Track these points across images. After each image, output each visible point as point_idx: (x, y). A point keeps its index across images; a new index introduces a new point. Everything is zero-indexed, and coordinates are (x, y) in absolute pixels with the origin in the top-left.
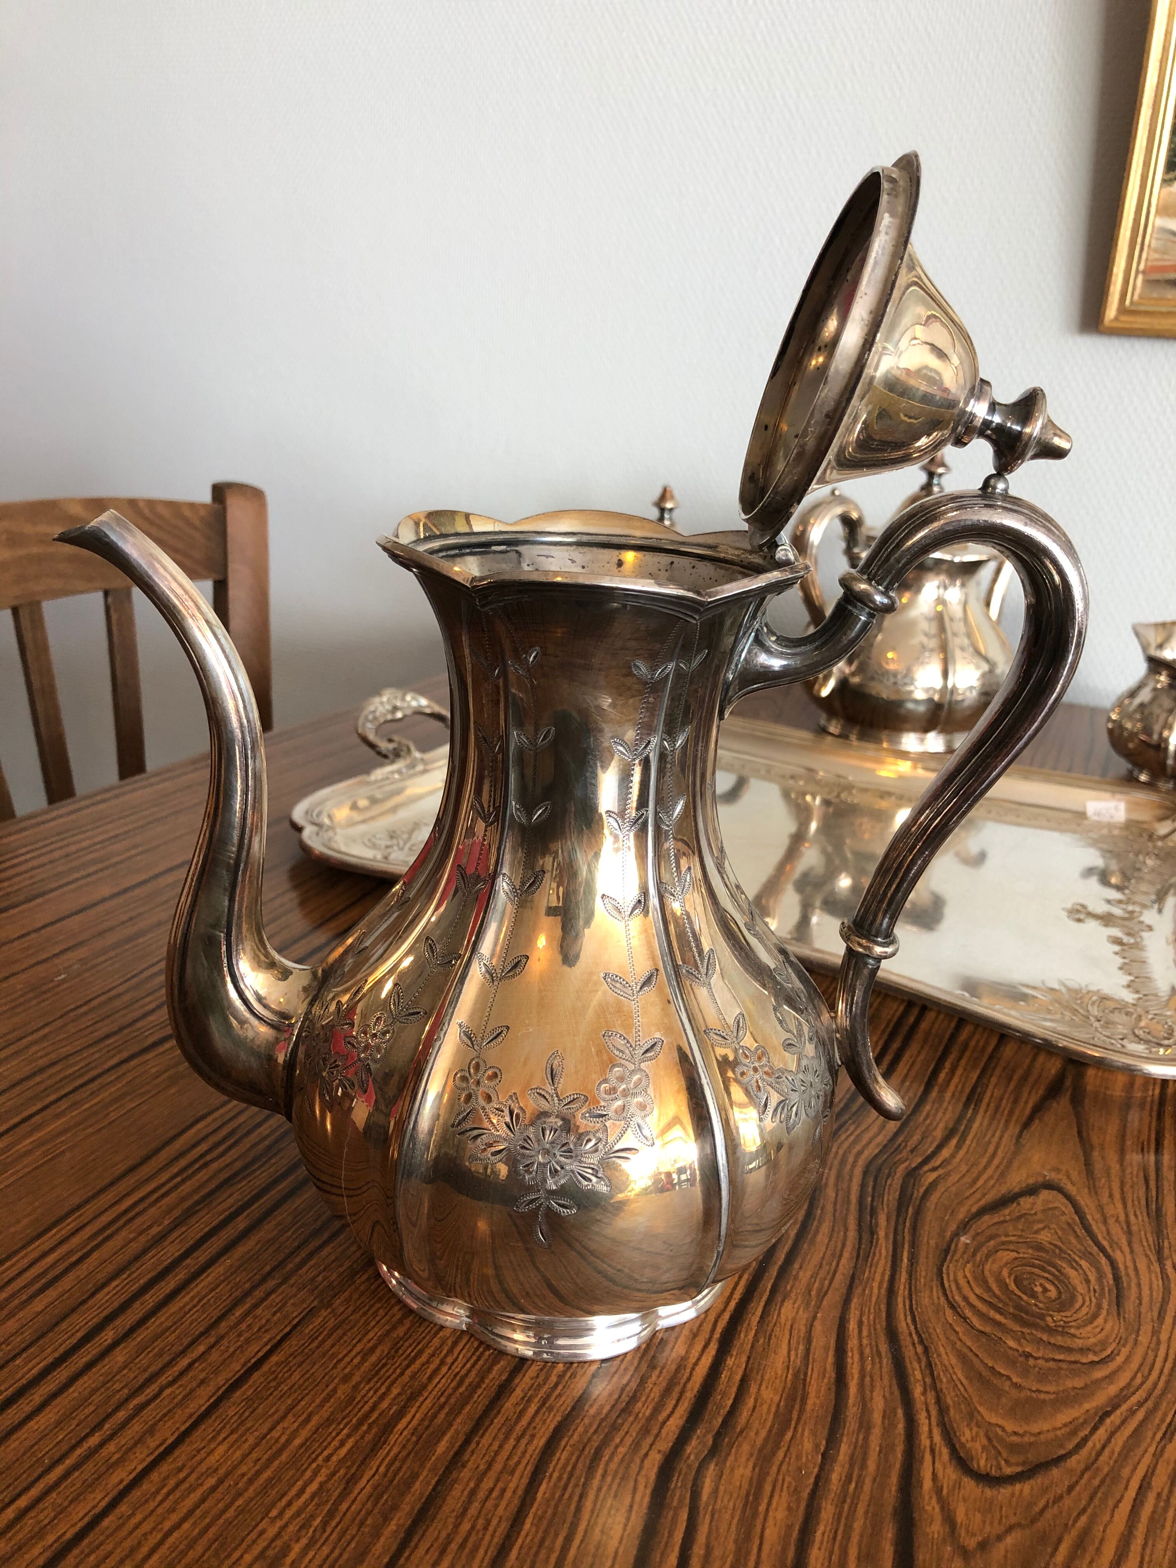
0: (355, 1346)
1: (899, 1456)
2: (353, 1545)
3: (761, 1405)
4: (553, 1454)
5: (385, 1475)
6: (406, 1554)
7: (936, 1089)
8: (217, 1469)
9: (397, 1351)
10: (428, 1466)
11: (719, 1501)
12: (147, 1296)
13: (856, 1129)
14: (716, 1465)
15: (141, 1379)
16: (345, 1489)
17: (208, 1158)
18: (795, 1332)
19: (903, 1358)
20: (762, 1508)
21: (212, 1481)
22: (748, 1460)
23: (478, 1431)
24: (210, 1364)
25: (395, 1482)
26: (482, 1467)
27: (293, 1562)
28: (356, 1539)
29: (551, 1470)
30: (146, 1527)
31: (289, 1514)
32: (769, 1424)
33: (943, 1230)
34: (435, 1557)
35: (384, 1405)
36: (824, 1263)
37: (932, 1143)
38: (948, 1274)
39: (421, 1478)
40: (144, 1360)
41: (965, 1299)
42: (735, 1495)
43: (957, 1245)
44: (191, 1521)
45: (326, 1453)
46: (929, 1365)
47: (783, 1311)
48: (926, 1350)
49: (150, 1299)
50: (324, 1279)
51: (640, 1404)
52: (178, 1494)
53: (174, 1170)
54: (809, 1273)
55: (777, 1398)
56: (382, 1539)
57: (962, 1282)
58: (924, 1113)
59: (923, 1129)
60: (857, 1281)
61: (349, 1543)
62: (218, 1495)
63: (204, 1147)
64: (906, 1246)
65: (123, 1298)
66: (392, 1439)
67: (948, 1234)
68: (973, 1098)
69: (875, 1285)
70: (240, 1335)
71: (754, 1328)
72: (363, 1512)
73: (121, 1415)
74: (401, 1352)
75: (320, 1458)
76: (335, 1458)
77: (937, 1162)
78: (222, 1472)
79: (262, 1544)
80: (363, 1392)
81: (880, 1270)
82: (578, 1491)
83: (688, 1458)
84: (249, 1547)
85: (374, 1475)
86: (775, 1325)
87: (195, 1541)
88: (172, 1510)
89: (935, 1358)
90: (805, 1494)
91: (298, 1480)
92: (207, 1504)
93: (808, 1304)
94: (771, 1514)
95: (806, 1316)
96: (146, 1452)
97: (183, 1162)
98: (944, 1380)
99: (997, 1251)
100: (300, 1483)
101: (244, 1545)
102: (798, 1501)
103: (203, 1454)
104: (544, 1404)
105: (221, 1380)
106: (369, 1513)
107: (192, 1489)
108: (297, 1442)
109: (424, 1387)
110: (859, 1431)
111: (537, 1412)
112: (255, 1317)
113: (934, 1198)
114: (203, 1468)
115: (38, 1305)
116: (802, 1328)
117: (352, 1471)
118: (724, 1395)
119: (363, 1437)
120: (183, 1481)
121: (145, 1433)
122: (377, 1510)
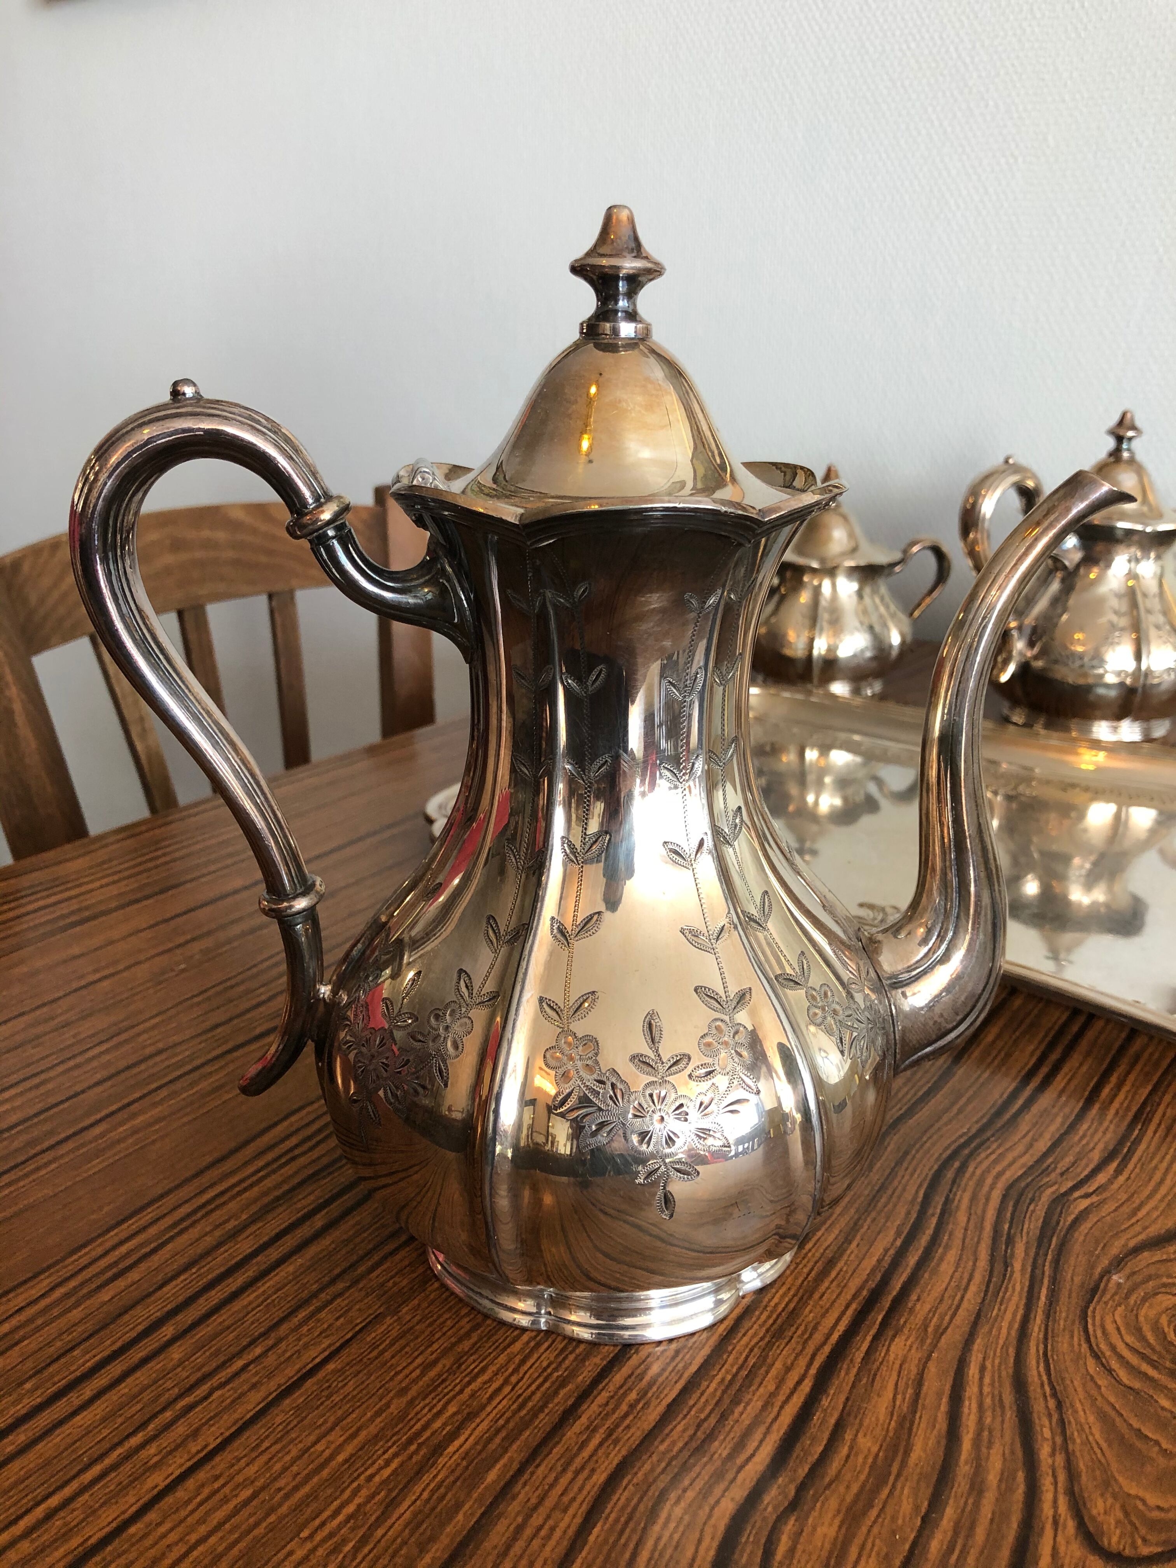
0: (416, 1358)
1: (1015, 1526)
3: (857, 1455)
4: (614, 1492)
5: (428, 1501)
7: (1097, 1106)
8: (252, 1482)
9: (459, 1367)
10: (475, 1495)
12: (213, 1292)
13: (999, 1147)
14: (796, 1520)
15: (193, 1379)
16: (383, 1513)
17: (297, 1152)
18: (904, 1373)
19: (1031, 1413)
21: (247, 1493)
22: (834, 1516)
23: (534, 1460)
24: (265, 1367)
25: (438, 1510)
26: (533, 1501)
29: (607, 1511)
30: (173, 1537)
31: (320, 1536)
32: (863, 1477)
33: (1092, 1266)
35: (437, 1424)
36: (946, 1295)
37: (1087, 1165)
38: (1094, 1317)
39: (467, 1507)
40: (199, 1358)
41: (1113, 1348)
42: (814, 1557)
43: (1106, 1285)
44: (220, 1534)
45: (368, 1473)
46: (1062, 1422)
47: (893, 1348)
48: (1059, 1405)
49: (216, 1296)
50: (395, 1284)
51: (716, 1443)
52: (210, 1505)
53: (261, 1163)
54: (927, 1307)
55: (875, 1449)
57: (1110, 1328)
58: (1081, 1133)
59: (1077, 1149)
60: (983, 1319)
62: (249, 1510)
63: (294, 1141)
64: (1046, 1282)
65: (189, 1293)
66: (442, 1461)
67: (1098, 1271)
68: (1141, 1117)
69: (1005, 1324)
70: (299, 1340)
71: (857, 1366)
72: (399, 1540)
74: (463, 1367)
75: (362, 1477)
76: (377, 1479)
77: (1090, 1188)
78: (259, 1484)
80: (418, 1408)
81: (1011, 1308)
82: (635, 1538)
83: (765, 1509)
85: (416, 1500)
86: (881, 1363)
88: (202, 1521)
89: (1069, 1416)
91: (336, 1499)
92: (238, 1517)
93: (923, 1342)
95: (919, 1355)
96: (186, 1457)
97: (270, 1156)
98: (1078, 1441)
99: (1157, 1294)
100: (336, 1504)
103: (243, 1463)
104: (610, 1435)
105: (273, 1385)
106: (404, 1543)
107: (226, 1500)
108: (340, 1458)
109: (483, 1407)
110: (969, 1494)
111: (601, 1444)
112: (318, 1320)
113: (1085, 1227)
114: (240, 1478)
115: (105, 1295)
116: (912, 1368)
117: (394, 1494)
118: (813, 1439)
119: (411, 1457)
120: (218, 1491)
121: (188, 1436)
122: (413, 1539)
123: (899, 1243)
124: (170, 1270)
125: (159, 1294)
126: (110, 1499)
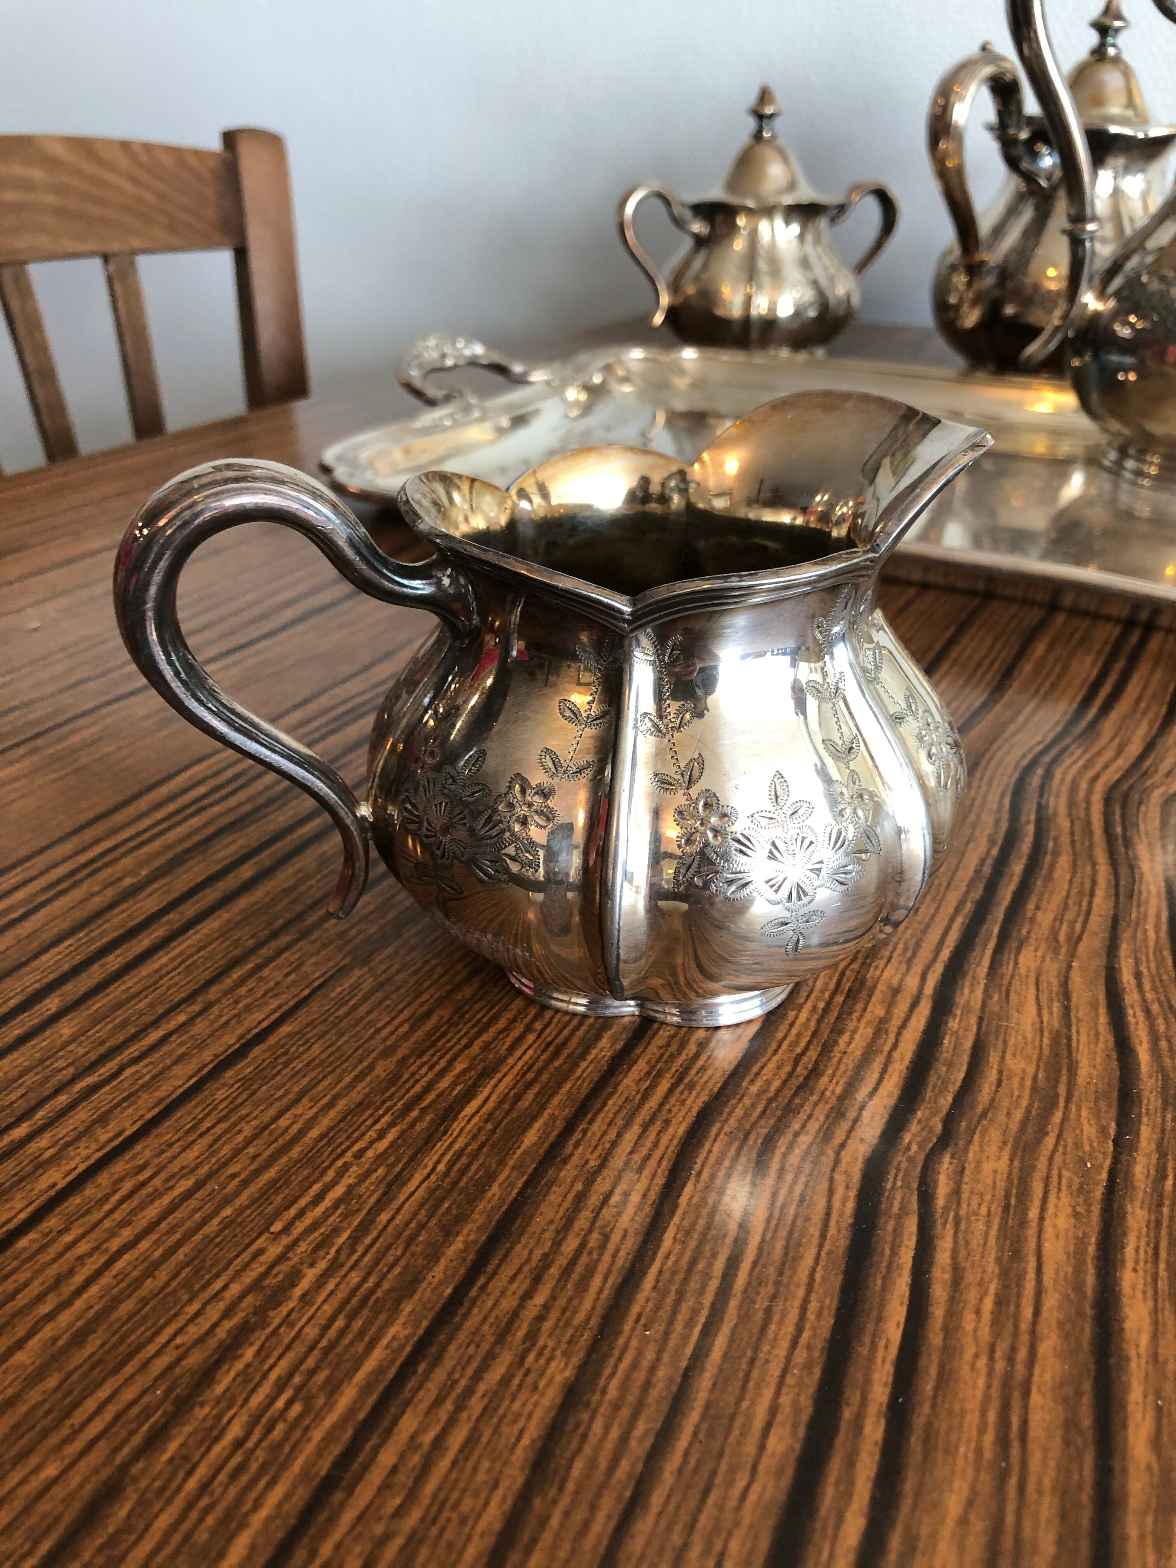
0: (401, 1011)
2: (397, 1270)
3: (1009, 1078)
4: (700, 1145)
5: (446, 1174)
6: (481, 1281)
8: (194, 1170)
9: (461, 1017)
10: (511, 1162)
11: (964, 1206)
12: (111, 957)
13: (1084, 753)
14: (952, 1157)
15: (93, 1056)
16: (385, 1194)
17: (206, 802)
18: (1044, 986)
20: (1033, 1213)
21: (186, 1184)
22: (1001, 1149)
23: (585, 1115)
24: (192, 1037)
25: (462, 1183)
26: (592, 1163)
27: (303, 1296)
28: (402, 1263)
29: (697, 1167)
30: (83, 1247)
31: (300, 1227)
32: (1024, 1103)
34: (525, 1287)
35: (444, 1084)
36: (1070, 902)
39: (502, 1177)
40: (100, 1032)
42: (987, 1198)
44: (154, 1237)
45: (356, 1148)
47: (1022, 960)
49: (114, 961)
50: (360, 932)
51: (825, 1080)
52: (134, 1203)
53: (160, 815)
54: (1051, 915)
55: (1031, 1070)
56: (443, 1263)
60: (1122, 923)
61: (392, 1267)
62: (193, 1203)
63: (202, 790)
65: (78, 959)
66: (456, 1127)
69: (1150, 927)
70: (236, 1002)
71: (983, 981)
72: (413, 1225)
73: (62, 1099)
74: (467, 1017)
75: (349, 1154)
76: (370, 1154)
78: (203, 1171)
79: (258, 1269)
80: (414, 1067)
83: (908, 1148)
84: (238, 1273)
85: (429, 1176)
86: (1012, 977)
87: (156, 1266)
88: (124, 1224)
90: (1098, 1194)
91: (315, 1182)
92: (178, 1215)
93: (1056, 952)
94: (1048, 1222)
95: (1056, 966)
96: (94, 1146)
97: (172, 807)
100: (317, 1187)
101: (231, 1271)
102: (1088, 1204)
103: (176, 1148)
104: (680, 1080)
105: (207, 1056)
106: (422, 1226)
107: (156, 1195)
108: (314, 1133)
109: (502, 1060)
110: (1164, 1110)
111: (671, 1091)
112: (261, 979)
114: (175, 1167)
116: (1052, 979)
117: (397, 1169)
118: (950, 1065)
119: (413, 1125)
120: (143, 1184)
121: (94, 1123)
122: (434, 1221)
123: (995, 852)
124: (47, 936)
125: (37, 963)
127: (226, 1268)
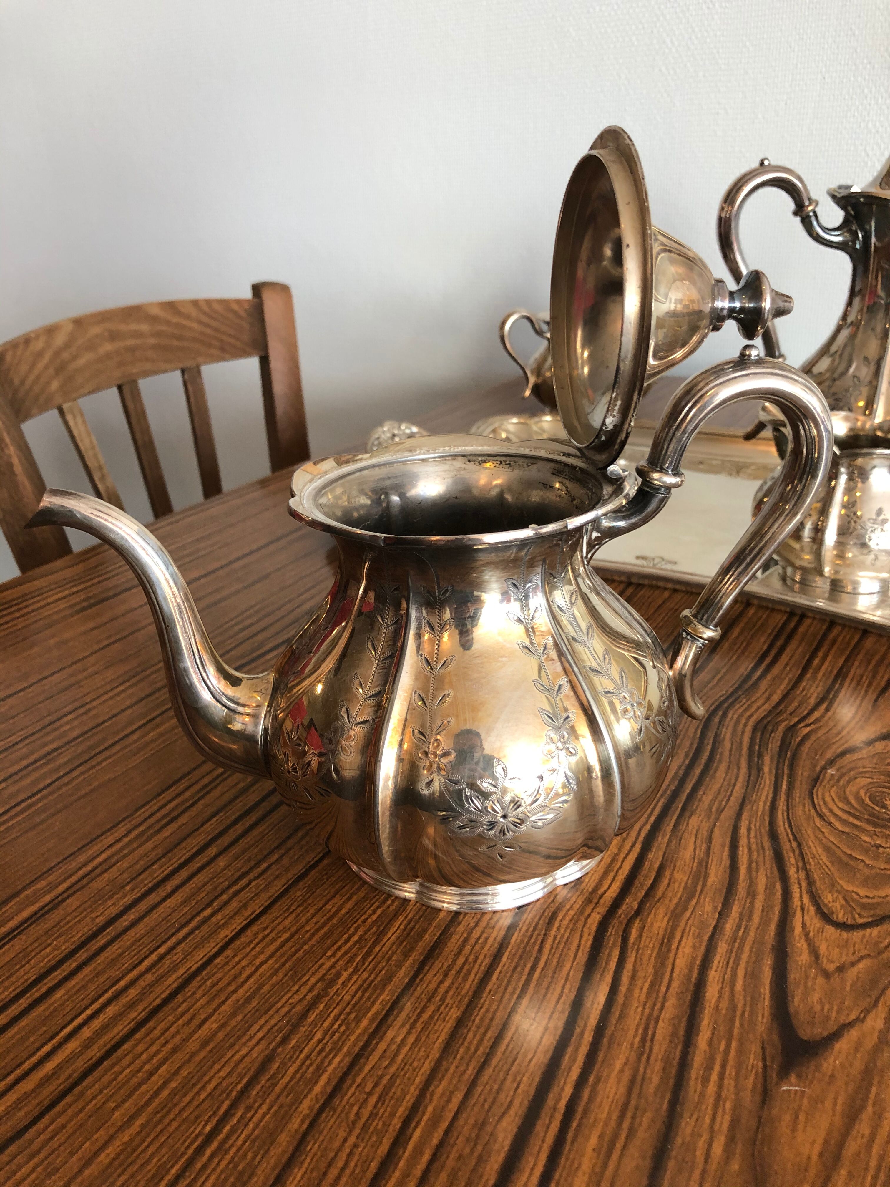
1: (777, 912)
2: (383, 972)
3: (674, 883)
5: (405, 930)
6: (421, 976)
7: (811, 671)
8: (289, 929)
10: (434, 925)
11: (642, 943)
12: (238, 826)
13: (747, 701)
14: (640, 921)
15: (237, 875)
16: (377, 939)
18: (699, 836)
19: (782, 851)
20: (674, 947)
21: (286, 935)
22: (664, 917)
24: (282, 866)
25: (412, 934)
26: (472, 924)
27: (343, 983)
28: (386, 968)
30: (244, 963)
31: (339, 954)
32: (679, 895)
33: (814, 766)
34: (441, 978)
36: (722, 790)
37: (806, 708)
38: (817, 795)
39: (430, 931)
40: (238, 864)
41: (831, 811)
42: (654, 939)
43: (824, 775)
44: (274, 959)
45: (363, 918)
46: (801, 854)
47: (690, 821)
48: (799, 845)
49: (240, 828)
52: (263, 944)
54: (710, 797)
55: (685, 879)
56: (403, 969)
57: (828, 799)
58: (801, 689)
59: (799, 698)
60: (747, 801)
61: (381, 971)
62: (290, 944)
64: (785, 777)
65: (222, 827)
67: (818, 768)
68: (841, 675)
69: (761, 804)
70: (301, 848)
71: (669, 834)
72: (390, 953)
73: (225, 897)
75: (360, 921)
76: (369, 920)
77: (811, 720)
78: (293, 929)
79: (322, 972)
81: (765, 793)
82: (540, 938)
83: (620, 916)
84: (313, 974)
85: (396, 931)
86: (684, 831)
87: (277, 971)
88: (262, 952)
89: (806, 850)
90: (706, 938)
91: (345, 934)
92: (284, 949)
93: (709, 818)
94: (680, 950)
95: (707, 825)
96: (242, 918)
98: (813, 863)
99: (856, 778)
100: (346, 936)
101: (310, 973)
102: (701, 942)
103: (280, 920)
105: (290, 875)
107: (274, 940)
108: (343, 912)
110: (747, 897)
113: (808, 744)
114: (281, 927)
115: (166, 833)
116: (705, 833)
117: (382, 928)
118: (646, 877)
119: (388, 907)
120: (268, 935)
121: (240, 908)
122: (399, 951)
123: (687, 762)
124: (205, 815)
126: (198, 946)
127: (308, 971)
